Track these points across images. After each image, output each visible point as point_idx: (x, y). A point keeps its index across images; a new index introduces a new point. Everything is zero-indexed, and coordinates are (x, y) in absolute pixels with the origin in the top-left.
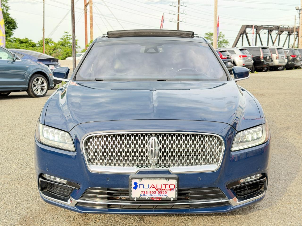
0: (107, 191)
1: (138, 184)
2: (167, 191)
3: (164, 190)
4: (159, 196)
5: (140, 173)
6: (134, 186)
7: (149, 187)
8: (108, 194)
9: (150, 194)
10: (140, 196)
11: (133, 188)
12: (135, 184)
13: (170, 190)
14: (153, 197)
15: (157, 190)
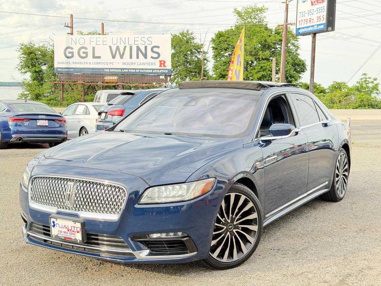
0: (42, 227)
1: (55, 223)
2: (76, 233)
3: (73, 231)
4: (70, 237)
5: (59, 213)
6: (52, 224)
7: (63, 228)
8: (44, 229)
9: (64, 234)
10: (57, 234)
11: (52, 227)
12: (54, 222)
13: (78, 232)
14: (66, 236)
15: (68, 231)
